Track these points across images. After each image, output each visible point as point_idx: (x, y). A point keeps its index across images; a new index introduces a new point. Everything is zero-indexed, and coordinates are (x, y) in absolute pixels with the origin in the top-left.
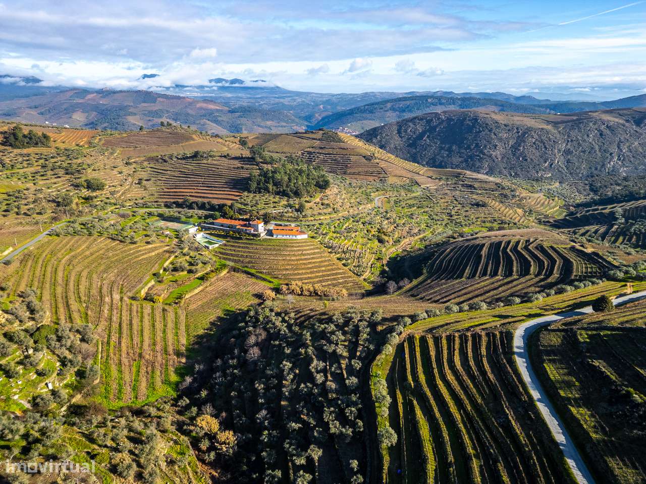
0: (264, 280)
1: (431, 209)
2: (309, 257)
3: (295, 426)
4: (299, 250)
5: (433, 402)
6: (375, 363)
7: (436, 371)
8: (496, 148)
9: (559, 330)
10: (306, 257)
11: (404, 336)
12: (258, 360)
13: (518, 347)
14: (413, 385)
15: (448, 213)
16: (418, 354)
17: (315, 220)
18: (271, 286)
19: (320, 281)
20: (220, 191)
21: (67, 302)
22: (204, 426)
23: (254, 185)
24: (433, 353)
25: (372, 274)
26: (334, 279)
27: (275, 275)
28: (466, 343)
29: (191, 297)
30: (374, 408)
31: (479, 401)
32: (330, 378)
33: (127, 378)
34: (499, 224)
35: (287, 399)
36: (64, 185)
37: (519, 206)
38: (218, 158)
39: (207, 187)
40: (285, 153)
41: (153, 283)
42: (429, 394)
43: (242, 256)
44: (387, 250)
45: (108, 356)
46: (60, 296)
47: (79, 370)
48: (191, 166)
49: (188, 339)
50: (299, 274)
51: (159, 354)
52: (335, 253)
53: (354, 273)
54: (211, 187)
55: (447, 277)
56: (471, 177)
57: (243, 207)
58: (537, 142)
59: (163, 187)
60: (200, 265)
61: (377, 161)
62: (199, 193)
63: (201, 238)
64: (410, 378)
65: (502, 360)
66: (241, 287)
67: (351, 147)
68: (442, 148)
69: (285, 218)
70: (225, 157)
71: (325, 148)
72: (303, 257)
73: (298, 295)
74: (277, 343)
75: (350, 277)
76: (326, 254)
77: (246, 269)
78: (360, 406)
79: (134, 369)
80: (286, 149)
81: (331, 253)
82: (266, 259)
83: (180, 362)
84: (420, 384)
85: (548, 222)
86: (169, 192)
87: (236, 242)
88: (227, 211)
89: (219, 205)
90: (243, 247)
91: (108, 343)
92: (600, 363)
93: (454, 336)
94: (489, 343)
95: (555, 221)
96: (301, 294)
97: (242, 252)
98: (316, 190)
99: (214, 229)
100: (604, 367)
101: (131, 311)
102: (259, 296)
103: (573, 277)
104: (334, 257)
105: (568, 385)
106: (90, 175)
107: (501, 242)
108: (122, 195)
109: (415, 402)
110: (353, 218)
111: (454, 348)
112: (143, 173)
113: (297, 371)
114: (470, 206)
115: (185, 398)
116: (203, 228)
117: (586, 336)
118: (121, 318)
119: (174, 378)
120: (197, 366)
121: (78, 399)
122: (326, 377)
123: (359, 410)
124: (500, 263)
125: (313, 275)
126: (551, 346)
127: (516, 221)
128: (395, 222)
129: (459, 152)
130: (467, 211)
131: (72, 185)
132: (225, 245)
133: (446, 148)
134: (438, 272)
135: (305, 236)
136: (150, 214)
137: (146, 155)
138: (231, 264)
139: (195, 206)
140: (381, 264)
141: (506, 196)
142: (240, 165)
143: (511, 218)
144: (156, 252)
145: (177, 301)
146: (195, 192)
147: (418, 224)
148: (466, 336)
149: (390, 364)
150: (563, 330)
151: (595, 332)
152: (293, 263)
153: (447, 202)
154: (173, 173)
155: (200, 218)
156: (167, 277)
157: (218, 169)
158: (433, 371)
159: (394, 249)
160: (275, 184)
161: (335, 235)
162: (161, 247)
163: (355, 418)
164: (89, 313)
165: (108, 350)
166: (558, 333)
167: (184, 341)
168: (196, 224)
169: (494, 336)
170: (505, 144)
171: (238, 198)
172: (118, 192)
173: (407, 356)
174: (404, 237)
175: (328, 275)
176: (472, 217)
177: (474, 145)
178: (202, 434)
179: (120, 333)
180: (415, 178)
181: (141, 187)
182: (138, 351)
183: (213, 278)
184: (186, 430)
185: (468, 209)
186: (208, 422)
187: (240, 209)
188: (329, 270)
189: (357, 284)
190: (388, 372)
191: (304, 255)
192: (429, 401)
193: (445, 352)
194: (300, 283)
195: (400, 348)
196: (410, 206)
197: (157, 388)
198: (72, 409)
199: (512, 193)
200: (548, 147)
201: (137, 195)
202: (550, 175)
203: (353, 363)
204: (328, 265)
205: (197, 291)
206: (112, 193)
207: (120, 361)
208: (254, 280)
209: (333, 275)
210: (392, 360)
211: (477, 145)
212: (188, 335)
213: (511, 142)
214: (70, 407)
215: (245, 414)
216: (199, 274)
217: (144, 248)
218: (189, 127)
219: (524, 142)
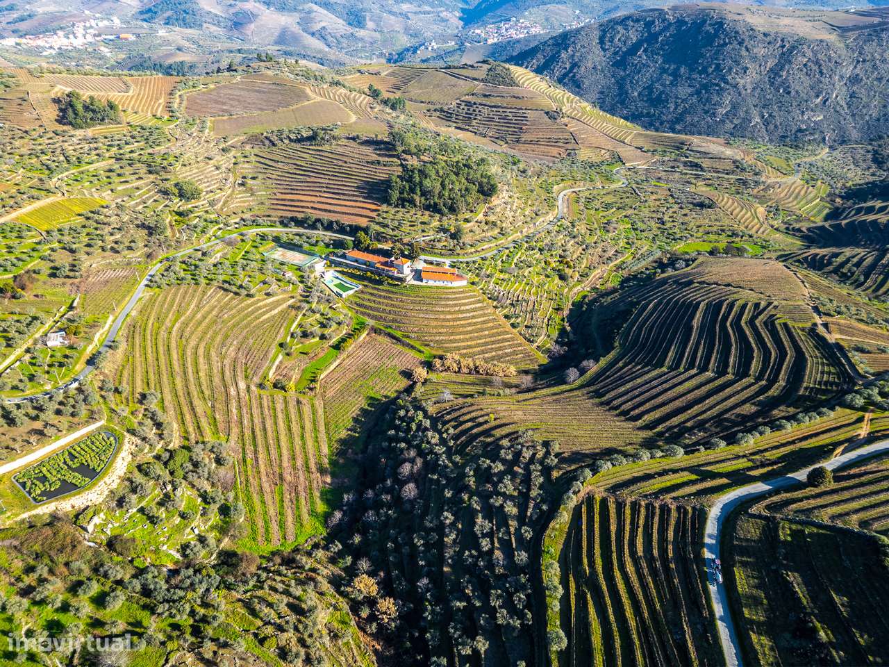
0: (413, 347)
1: (636, 212)
2: (468, 315)
3: (460, 604)
4: (456, 305)
5: (607, 599)
6: (548, 532)
7: (614, 555)
8: (745, 72)
9: (760, 517)
10: (464, 315)
11: (583, 495)
12: (415, 499)
13: (710, 536)
14: (588, 571)
15: (658, 219)
16: (597, 526)
17: (476, 252)
18: (422, 358)
19: (483, 352)
20: (351, 201)
21: (191, 403)
22: (362, 589)
23: (395, 196)
24: (613, 528)
25: (549, 336)
26: (500, 349)
27: (426, 340)
28: (653, 519)
29: (326, 376)
30: (544, 597)
31: (658, 606)
32: (497, 545)
33: (272, 512)
34: (729, 236)
35: (449, 565)
36: (149, 191)
37: (762, 200)
38: (344, 142)
39: (334, 193)
40: (432, 103)
41: (280, 357)
42: (605, 588)
43: (384, 311)
44: (570, 290)
45: (247, 481)
46: (181, 394)
47: (221, 506)
48: (307, 155)
49: (330, 446)
50: (455, 341)
51: (301, 473)
52: (502, 307)
53: (525, 338)
54: (338, 194)
55: (643, 360)
56: (699, 149)
57: (382, 230)
58: (809, 64)
59: (275, 191)
60: (334, 326)
61: (565, 120)
62: (323, 203)
63: (331, 278)
64: (585, 561)
65: (690, 554)
66: (385, 360)
67: (529, 96)
68: (663, 71)
69: (436, 251)
70: (353, 139)
71: (490, 95)
72: (461, 316)
73: (455, 372)
74: (435, 477)
75: (520, 345)
76: (491, 310)
77: (389, 330)
78: (529, 591)
79: (277, 498)
80: (434, 98)
81: (496, 307)
82: (414, 317)
83: (325, 482)
84: (596, 572)
85: (799, 230)
86: (284, 200)
87: (375, 288)
88: (362, 238)
89: (350, 226)
90: (385, 297)
91: (244, 461)
92: (795, 578)
93: (640, 506)
94: (678, 522)
95: (809, 229)
96: (459, 372)
97: (384, 304)
98: (478, 199)
99: (347, 265)
100: (798, 585)
101: (261, 408)
102: (407, 374)
103: (801, 392)
104: (500, 313)
105: (756, 602)
106: (181, 174)
107: (721, 303)
108: (224, 205)
109: (589, 596)
110: (527, 242)
111: (638, 524)
112: (246, 166)
113: (460, 526)
114: (691, 206)
115: (337, 543)
116: (332, 262)
117: (789, 532)
118: (252, 421)
119: (321, 507)
120: (345, 496)
121: (226, 543)
122: (492, 543)
123: (528, 596)
124: (715, 345)
125: (473, 343)
126: (747, 540)
127: (753, 232)
128: (583, 243)
129: (689, 78)
130: (685, 215)
131: (160, 191)
132: (362, 292)
133: (670, 72)
134: (632, 348)
135: (464, 283)
136: (263, 237)
137: (246, 130)
138: (371, 322)
139: (319, 225)
140: (561, 317)
141: (744, 183)
142: (375, 157)
143: (746, 227)
144: (280, 309)
145: (311, 386)
146: (318, 202)
147: (616, 240)
148: (654, 507)
149: (565, 535)
150: (766, 518)
151: (800, 527)
152: (448, 324)
153: (659, 200)
154: (286, 167)
155: (327, 246)
156: (296, 347)
157: (346, 162)
158: (611, 556)
159: (579, 287)
160: (424, 194)
161: (502, 276)
162: (284, 300)
163: (524, 607)
164: (217, 417)
165: (246, 471)
166: (758, 521)
167: (325, 450)
168: (323, 256)
169: (686, 512)
170: (760, 66)
171: (374, 214)
172: (219, 200)
173: (584, 527)
174: (594, 268)
175: (493, 343)
176: (692, 224)
177: (713, 67)
178: (360, 598)
179: (255, 445)
180: (618, 150)
181: (246, 192)
182: (278, 471)
183: (350, 346)
184: (343, 592)
185: (686, 211)
186: (366, 585)
187: (378, 234)
188: (493, 335)
189: (529, 356)
190: (562, 546)
191: (463, 312)
192: (604, 597)
193: (628, 528)
194: (457, 357)
195: (577, 512)
196: (607, 206)
197: (305, 523)
198: (222, 558)
199: (756, 178)
200: (825, 71)
201: (242, 204)
202: (822, 117)
203: (523, 531)
204: (492, 328)
205: (332, 367)
206: (212, 204)
207: (261, 487)
208: (399, 347)
209: (499, 341)
210: (567, 530)
211: (718, 66)
212: (330, 439)
213: (771, 64)
214: (220, 554)
215: (404, 576)
216: (334, 341)
217: (264, 302)
218: (297, 61)
219: (790, 62)
